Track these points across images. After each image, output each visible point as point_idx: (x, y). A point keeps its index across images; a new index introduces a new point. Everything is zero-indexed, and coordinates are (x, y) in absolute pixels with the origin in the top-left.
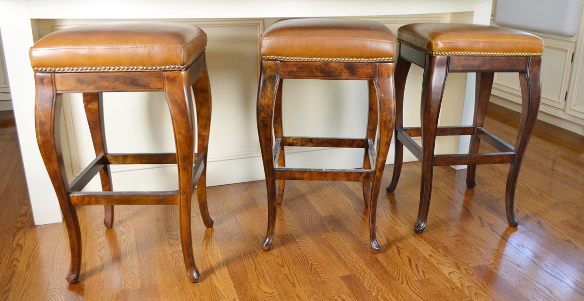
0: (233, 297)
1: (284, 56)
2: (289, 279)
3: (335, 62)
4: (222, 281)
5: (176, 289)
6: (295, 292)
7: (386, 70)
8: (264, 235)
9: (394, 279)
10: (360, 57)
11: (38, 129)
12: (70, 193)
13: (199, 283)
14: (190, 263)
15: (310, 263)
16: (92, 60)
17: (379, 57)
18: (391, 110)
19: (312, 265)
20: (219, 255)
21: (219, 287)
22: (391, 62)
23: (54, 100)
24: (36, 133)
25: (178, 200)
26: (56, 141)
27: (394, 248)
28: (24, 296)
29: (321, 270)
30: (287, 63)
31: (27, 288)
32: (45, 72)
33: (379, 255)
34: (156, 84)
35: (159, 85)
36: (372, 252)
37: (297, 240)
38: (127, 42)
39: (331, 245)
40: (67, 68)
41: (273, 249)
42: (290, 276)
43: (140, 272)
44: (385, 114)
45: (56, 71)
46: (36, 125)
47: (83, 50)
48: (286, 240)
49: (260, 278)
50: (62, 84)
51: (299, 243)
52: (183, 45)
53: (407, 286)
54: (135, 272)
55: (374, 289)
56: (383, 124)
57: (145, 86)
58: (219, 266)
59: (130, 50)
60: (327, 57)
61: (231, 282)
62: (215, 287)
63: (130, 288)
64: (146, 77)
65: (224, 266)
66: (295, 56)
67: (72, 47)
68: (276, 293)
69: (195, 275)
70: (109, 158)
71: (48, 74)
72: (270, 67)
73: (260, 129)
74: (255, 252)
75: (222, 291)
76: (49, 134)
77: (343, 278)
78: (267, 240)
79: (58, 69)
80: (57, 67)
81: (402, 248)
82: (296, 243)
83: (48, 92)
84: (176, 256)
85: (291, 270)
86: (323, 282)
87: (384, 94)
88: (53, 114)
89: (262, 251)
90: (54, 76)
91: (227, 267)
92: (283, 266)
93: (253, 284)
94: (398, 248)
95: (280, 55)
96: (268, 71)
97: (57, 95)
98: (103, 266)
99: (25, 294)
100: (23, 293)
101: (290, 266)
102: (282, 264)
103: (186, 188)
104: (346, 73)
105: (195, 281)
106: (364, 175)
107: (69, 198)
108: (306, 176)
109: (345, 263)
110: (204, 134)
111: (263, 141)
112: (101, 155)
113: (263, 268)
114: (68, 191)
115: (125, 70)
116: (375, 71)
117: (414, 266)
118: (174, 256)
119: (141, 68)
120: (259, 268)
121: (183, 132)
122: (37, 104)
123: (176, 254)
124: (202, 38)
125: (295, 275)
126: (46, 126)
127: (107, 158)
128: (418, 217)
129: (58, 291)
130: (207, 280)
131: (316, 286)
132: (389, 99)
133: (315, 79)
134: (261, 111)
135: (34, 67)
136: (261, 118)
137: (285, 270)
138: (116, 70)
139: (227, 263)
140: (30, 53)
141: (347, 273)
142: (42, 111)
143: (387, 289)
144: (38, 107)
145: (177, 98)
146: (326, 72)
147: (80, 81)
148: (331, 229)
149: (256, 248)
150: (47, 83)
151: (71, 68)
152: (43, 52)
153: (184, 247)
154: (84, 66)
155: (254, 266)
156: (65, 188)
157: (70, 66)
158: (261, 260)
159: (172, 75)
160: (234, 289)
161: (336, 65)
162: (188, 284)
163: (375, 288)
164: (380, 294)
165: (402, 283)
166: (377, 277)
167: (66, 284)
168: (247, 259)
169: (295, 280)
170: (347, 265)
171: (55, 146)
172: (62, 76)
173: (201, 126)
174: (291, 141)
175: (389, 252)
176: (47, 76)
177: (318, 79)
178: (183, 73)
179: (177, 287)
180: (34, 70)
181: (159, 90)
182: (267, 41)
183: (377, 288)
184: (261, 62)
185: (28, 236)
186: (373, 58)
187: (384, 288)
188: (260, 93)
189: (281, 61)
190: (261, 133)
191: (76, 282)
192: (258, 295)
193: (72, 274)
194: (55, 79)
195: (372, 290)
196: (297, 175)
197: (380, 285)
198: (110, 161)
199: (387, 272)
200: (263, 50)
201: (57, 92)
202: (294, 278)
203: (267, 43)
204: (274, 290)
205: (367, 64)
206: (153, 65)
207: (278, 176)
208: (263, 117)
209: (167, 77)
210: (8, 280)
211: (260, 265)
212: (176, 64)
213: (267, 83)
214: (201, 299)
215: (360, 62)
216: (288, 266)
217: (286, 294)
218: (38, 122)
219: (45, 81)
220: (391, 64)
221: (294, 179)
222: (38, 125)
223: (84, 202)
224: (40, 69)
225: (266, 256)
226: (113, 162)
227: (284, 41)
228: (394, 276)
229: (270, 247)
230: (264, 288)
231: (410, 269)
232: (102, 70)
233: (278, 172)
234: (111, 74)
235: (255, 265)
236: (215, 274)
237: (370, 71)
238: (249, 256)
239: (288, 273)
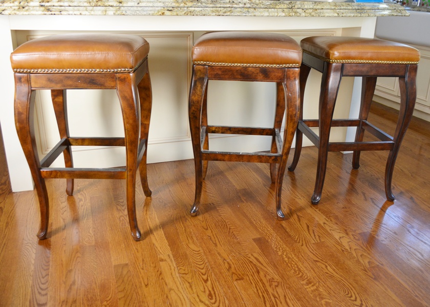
0: (168, 254)
1: (211, 62)
2: (212, 240)
3: (252, 67)
4: (159, 240)
5: (123, 245)
6: (217, 250)
7: (293, 74)
8: (192, 204)
9: (296, 241)
10: (273, 64)
11: (17, 118)
12: (41, 169)
13: (141, 242)
14: (134, 226)
15: (228, 227)
16: (59, 64)
17: (288, 64)
18: (296, 106)
19: (230, 229)
20: (157, 219)
21: (156, 244)
22: (297, 68)
23: (30, 95)
24: (15, 121)
25: (126, 176)
26: (30, 128)
27: (295, 216)
28: (4, 249)
29: (237, 233)
30: (213, 67)
31: (6, 243)
32: (23, 72)
33: (284, 222)
34: (110, 83)
35: (113, 84)
36: (277, 219)
37: (218, 208)
38: (87, 50)
39: (244, 212)
40: (40, 70)
41: (199, 215)
42: (212, 237)
43: (94, 231)
44: (291, 109)
45: (31, 72)
46: (15, 114)
47: (53, 56)
48: (209, 208)
49: (189, 239)
50: (36, 82)
51: (220, 211)
52: (132, 53)
53: (306, 248)
54: (91, 232)
55: (280, 250)
56: (289, 117)
57: (101, 85)
58: (156, 228)
59: (89, 56)
60: (246, 63)
61: (166, 241)
62: (154, 245)
63: (87, 244)
64: (102, 77)
65: (160, 228)
66: (220, 62)
67: (44, 53)
68: (202, 251)
69: (138, 235)
70: (71, 141)
71: (25, 74)
72: (200, 70)
73: (191, 120)
74: (185, 217)
75: (159, 248)
76: (25, 122)
77: (254, 240)
78: (194, 208)
79: (33, 70)
80: (32, 69)
81: (301, 217)
82: (217, 210)
83: (25, 88)
84: (123, 220)
85: (214, 233)
86: (239, 243)
87: (291, 94)
88: (28, 106)
89: (190, 216)
90: (30, 76)
91: (163, 229)
92: (207, 229)
93: (183, 243)
94: (298, 216)
95: (208, 61)
96: (198, 74)
97: (32, 91)
98: (65, 226)
99: (5, 247)
102: (206, 228)
103: (133, 167)
104: (261, 76)
105: (138, 240)
106: (273, 158)
107: (40, 172)
108: (227, 158)
109: (256, 228)
110: (146, 122)
111: (193, 129)
112: (65, 138)
113: (191, 230)
114: (39, 167)
115: (85, 72)
116: (285, 75)
117: (311, 232)
118: (121, 219)
119: (98, 70)
120: (188, 230)
121: (131, 121)
122: (16, 98)
123: (123, 218)
124: (146, 47)
125: (217, 236)
126: (23, 115)
127: (69, 141)
128: (315, 191)
129: (30, 245)
130: (147, 239)
131: (233, 246)
132: (295, 97)
133: (236, 80)
134: (192, 105)
135: (14, 69)
136: (192, 111)
137: (209, 233)
138: (78, 72)
139: (163, 225)
140: (11, 58)
141: (258, 236)
142: (20, 103)
143: (290, 249)
144: (17, 100)
145: (126, 95)
146: (245, 75)
147: (50, 80)
148: (245, 200)
149: (185, 214)
150: (24, 81)
151: (43, 70)
152: (21, 57)
153: (130, 212)
154: (53, 68)
155: (184, 229)
156: (37, 164)
157: (42, 68)
158: (189, 224)
159: (123, 76)
160: (169, 247)
161: (253, 70)
162: (132, 242)
163: (281, 248)
164: (285, 254)
165: (302, 245)
166: (282, 240)
167: (36, 240)
168: (179, 223)
169: (217, 241)
170: (258, 230)
171: (29, 131)
172: (36, 76)
173: (144, 116)
174: (214, 129)
175: (291, 220)
176: (23, 76)
177: (238, 80)
178: (131, 74)
179: (123, 244)
180: (14, 71)
181: (112, 88)
182: (198, 49)
183: (282, 249)
184: (193, 66)
185: (7, 201)
186: (283, 64)
187: (288, 249)
188: (192, 91)
189: (209, 66)
190: (192, 123)
191: (45, 238)
192: (188, 253)
193: (42, 232)
194: (30, 78)
195: (278, 250)
196: (220, 157)
197: (285, 246)
198: (72, 143)
199: (290, 236)
200: (194, 57)
201: (32, 89)
202: (216, 239)
203: (197, 51)
204: (200, 248)
205: (278, 69)
206: (108, 68)
207: (204, 158)
208: (194, 111)
209: (119, 78)
211: (188, 228)
212: (126, 68)
213: (197, 83)
214: (142, 255)
215: (272, 68)
216: (211, 229)
217: (209, 252)
218: (17, 112)
219: (23, 80)
220: (297, 69)
221: (217, 160)
222: (17, 115)
223: (52, 176)
224: (19, 70)
225: (193, 221)
226: (73, 144)
227: (211, 49)
228: (296, 239)
229: (196, 214)
230: (192, 246)
231: (309, 234)
232: (67, 72)
233: (205, 155)
234: (74, 75)
235: (185, 227)
236: (154, 234)
237: (280, 74)
238: (180, 220)
239: (211, 235)
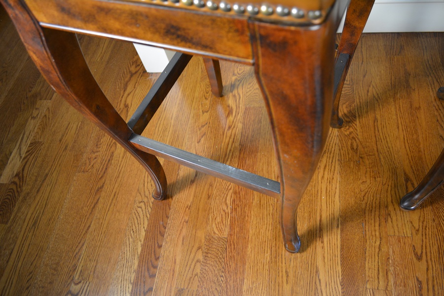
4: (328, 262)
5: (268, 255)
21: (321, 274)
23: (43, 38)
42: (425, 286)
58: (332, 224)
61: (339, 268)
62: (317, 272)
65: (338, 227)
74: (387, 207)
75: (323, 285)
91: (342, 231)
92: (420, 259)
93: (368, 286)
100: (112, 200)
101: (430, 263)
102: (419, 253)
125: (433, 286)
129: (144, 207)
139: (345, 219)
142: (34, 52)
147: (65, 11)
149: (389, 199)
150: (15, 6)
155: (378, 243)
160: (340, 287)
168: (373, 221)
210: (104, 169)
211: (387, 243)
216: (427, 262)
235: (381, 239)
236: (322, 242)
238: (377, 214)
239: (423, 278)
